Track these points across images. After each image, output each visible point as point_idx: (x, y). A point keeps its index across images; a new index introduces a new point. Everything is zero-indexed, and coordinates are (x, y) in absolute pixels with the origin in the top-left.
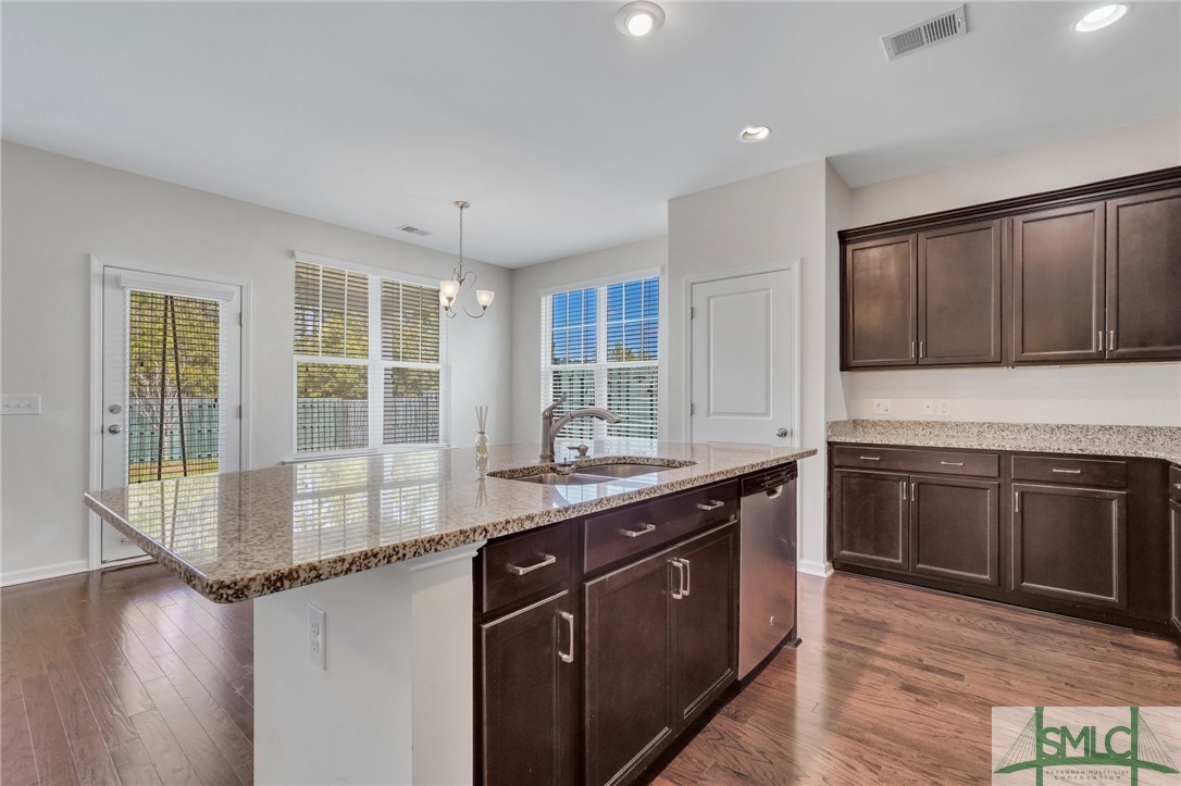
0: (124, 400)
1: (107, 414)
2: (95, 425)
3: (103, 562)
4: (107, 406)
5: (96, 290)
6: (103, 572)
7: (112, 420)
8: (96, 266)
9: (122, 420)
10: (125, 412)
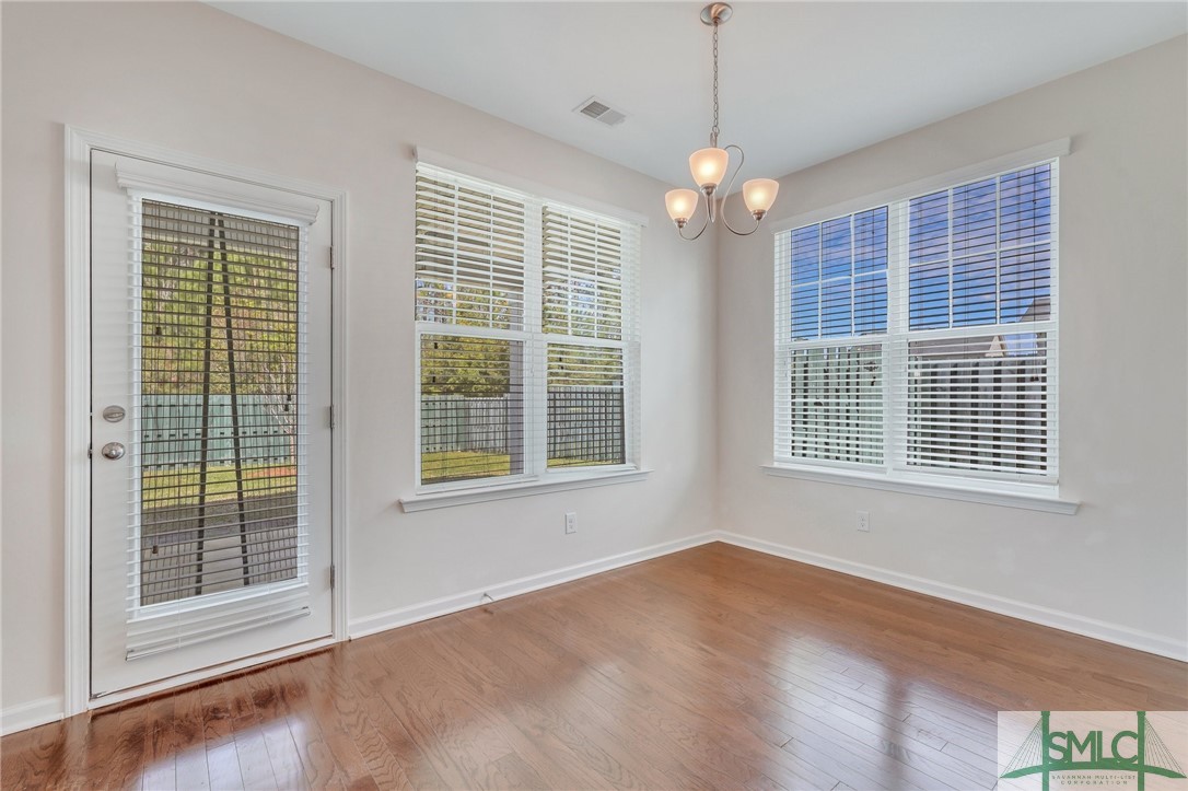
0: (130, 398)
1: (99, 422)
2: (77, 441)
3: (93, 697)
4: (99, 408)
5: (76, 192)
6: (97, 716)
7: (107, 433)
8: (76, 149)
9: (128, 434)
10: (131, 421)
